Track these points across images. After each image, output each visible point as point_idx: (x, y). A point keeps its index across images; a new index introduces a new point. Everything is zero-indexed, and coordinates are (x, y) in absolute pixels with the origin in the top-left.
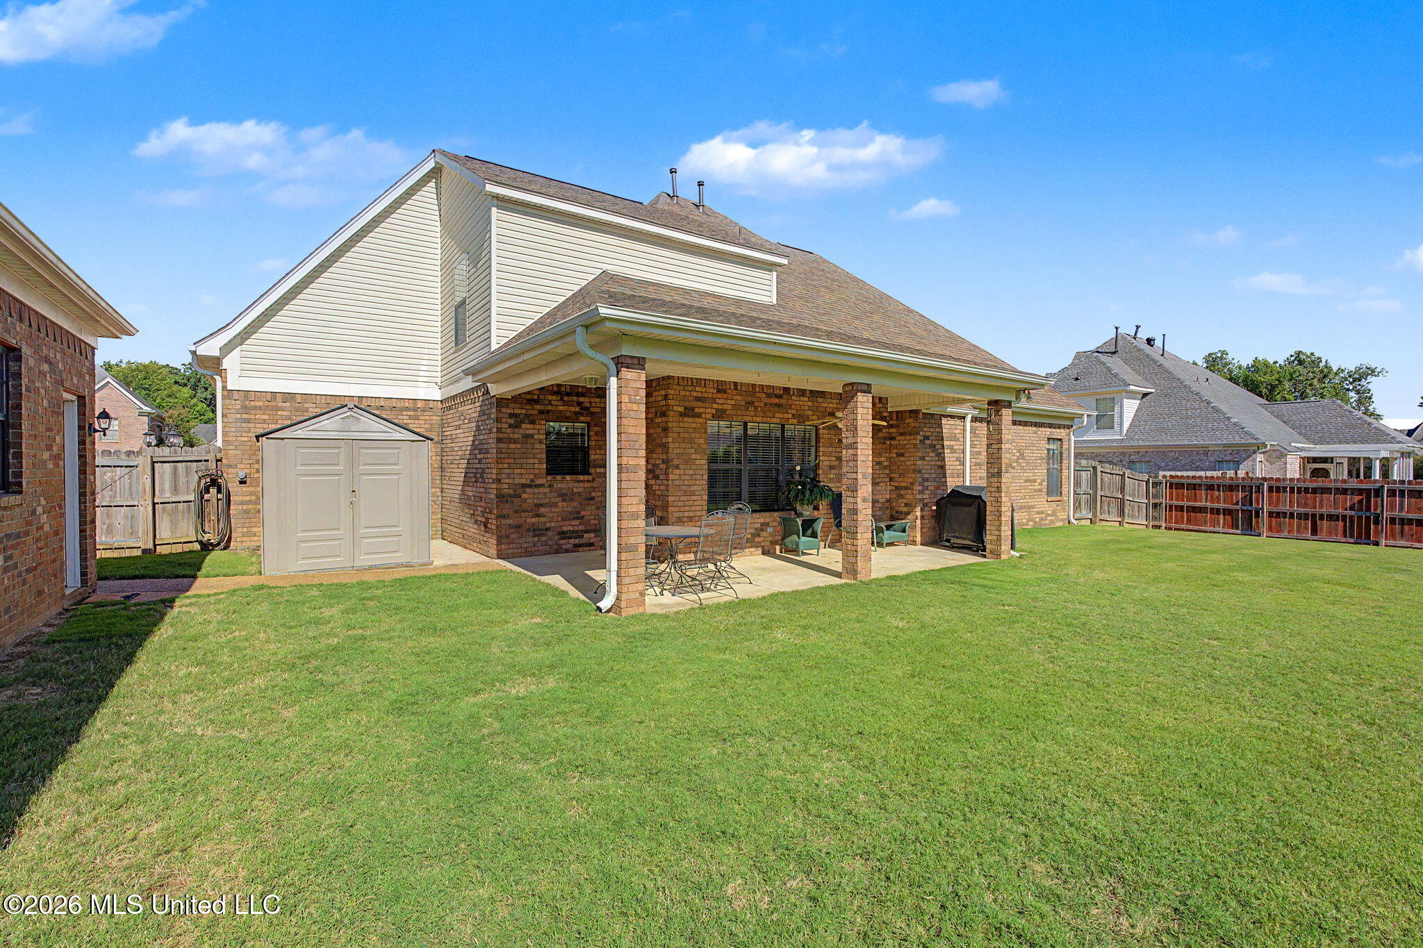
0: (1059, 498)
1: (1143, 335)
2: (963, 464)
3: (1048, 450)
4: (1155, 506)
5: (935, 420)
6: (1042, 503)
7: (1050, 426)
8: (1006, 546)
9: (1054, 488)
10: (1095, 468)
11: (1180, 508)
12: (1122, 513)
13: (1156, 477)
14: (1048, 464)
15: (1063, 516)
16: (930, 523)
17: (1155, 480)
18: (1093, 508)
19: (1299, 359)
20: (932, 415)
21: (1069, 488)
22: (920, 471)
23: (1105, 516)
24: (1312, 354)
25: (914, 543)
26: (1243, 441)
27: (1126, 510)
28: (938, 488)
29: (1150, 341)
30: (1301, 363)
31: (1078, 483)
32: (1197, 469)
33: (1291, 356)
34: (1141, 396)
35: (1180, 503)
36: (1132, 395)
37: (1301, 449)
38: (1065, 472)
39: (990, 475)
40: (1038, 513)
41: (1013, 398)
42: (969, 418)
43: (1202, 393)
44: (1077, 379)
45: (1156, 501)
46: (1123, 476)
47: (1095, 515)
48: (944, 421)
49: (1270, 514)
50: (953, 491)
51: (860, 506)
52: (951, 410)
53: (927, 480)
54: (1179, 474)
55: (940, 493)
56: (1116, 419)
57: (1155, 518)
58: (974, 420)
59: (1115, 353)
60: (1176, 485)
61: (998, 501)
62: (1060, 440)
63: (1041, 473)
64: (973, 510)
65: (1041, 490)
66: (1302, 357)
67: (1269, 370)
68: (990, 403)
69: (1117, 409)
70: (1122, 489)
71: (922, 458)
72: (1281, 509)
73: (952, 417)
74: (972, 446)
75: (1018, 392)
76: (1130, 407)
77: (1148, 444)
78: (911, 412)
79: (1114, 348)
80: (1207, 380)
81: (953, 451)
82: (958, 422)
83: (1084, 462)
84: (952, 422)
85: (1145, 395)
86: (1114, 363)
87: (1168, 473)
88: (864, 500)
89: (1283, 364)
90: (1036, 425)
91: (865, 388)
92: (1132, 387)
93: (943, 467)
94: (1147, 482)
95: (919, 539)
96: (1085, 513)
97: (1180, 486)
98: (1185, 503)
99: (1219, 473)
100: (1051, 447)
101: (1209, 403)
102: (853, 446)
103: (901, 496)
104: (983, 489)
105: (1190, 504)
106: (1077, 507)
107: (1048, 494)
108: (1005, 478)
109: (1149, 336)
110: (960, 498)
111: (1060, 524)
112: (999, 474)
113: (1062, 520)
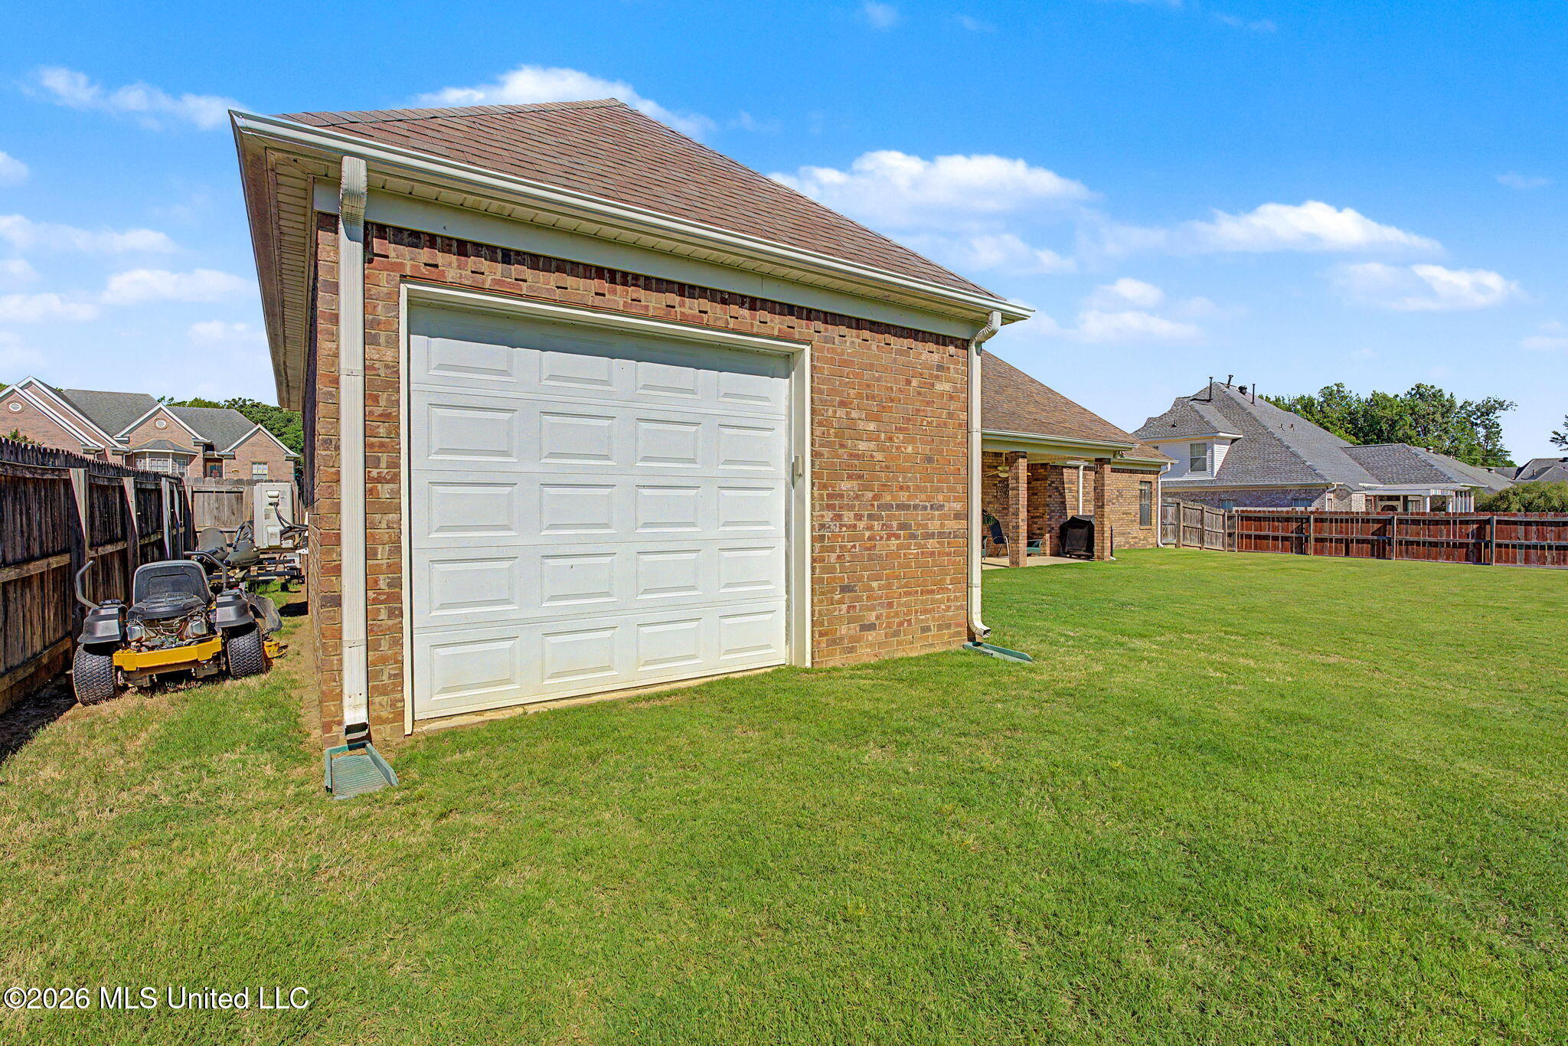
0: (1149, 527)
1: (1236, 383)
2: (1078, 501)
3: (1141, 490)
4: (1230, 535)
5: (1058, 469)
6: (1136, 530)
7: (1143, 472)
8: (1107, 553)
9: (1145, 519)
10: (1178, 504)
11: (1249, 537)
12: (1202, 540)
13: (1230, 512)
14: (1141, 501)
15: (1152, 540)
16: (1055, 541)
17: (1230, 514)
18: (1177, 535)
19: (1419, 392)
20: (1056, 467)
21: (1156, 520)
22: (1048, 505)
23: (1187, 542)
24: (1432, 387)
25: (1044, 554)
26: (1314, 482)
27: (1205, 538)
28: (1061, 517)
29: (1242, 390)
30: (1422, 396)
31: (1164, 516)
32: (1276, 506)
33: (1413, 389)
34: (1230, 441)
35: (1249, 532)
36: (1222, 441)
37: (1366, 489)
38: (1154, 508)
39: (1097, 507)
40: (1133, 538)
41: (1111, 456)
42: (1082, 467)
43: (1284, 439)
44: (1174, 426)
45: (1231, 531)
46: (1202, 511)
47: (1179, 540)
48: (1065, 470)
49: (1317, 540)
50: (1073, 517)
51: (1021, 523)
52: (1069, 463)
53: (1053, 511)
54: (1249, 509)
55: (1062, 521)
56: (1208, 463)
57: (1229, 545)
58: (1085, 468)
59: (1209, 401)
60: (1247, 518)
61: (1102, 523)
62: (1150, 482)
63: (1135, 508)
64: (1085, 531)
65: (1135, 521)
66: (1422, 390)
67: (1388, 404)
68: (1097, 460)
69: (1209, 453)
70: (1202, 521)
71: (1050, 496)
72: (1326, 535)
73: (1070, 467)
74: (1084, 487)
75: (1115, 453)
76: (1220, 452)
77: (1235, 484)
78: (1042, 465)
79: (1209, 396)
80: (1292, 426)
81: (1071, 491)
82: (1074, 471)
83: (1170, 500)
84: (1070, 471)
85: (1234, 440)
86: (1209, 411)
87: (1240, 509)
88: (1022, 520)
89: (1403, 397)
90: (1131, 471)
91: (1023, 454)
92: (1221, 434)
93: (1064, 503)
94: (1224, 516)
95: (1048, 552)
96: (1171, 539)
97: (1249, 519)
98: (1253, 533)
99: (1290, 509)
100: (1143, 488)
101: (1288, 448)
102: (1016, 489)
103: (1036, 523)
104: (1091, 517)
105: (1257, 533)
106: (1164, 535)
107: (1141, 524)
108: (1107, 509)
109: (1242, 385)
110: (1076, 522)
111: (1151, 547)
112: (1102, 506)
113: (1152, 544)
